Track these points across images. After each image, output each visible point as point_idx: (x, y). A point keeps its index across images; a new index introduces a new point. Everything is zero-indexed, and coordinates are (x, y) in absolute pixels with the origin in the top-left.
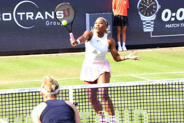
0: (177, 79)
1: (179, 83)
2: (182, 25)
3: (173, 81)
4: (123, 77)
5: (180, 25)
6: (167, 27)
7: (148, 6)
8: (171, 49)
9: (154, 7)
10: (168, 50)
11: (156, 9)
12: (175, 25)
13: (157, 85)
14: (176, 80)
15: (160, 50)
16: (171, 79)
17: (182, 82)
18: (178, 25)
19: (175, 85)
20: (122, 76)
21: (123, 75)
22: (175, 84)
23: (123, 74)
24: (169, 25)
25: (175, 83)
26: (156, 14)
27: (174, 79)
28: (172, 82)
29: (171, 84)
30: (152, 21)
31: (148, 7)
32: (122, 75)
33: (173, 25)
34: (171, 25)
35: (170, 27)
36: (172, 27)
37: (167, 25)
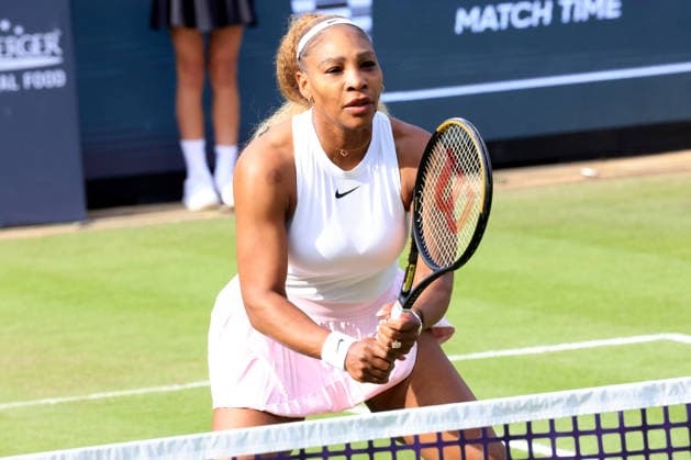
0: (567, 394)
1: (575, 419)
2: (573, 8)
3: (535, 407)
4: (170, 396)
5: (557, 10)
6: (467, 30)
12: (524, 15)
13: (422, 441)
14: (554, 403)
16: (523, 399)
17: (597, 417)
18: (541, 13)
19: (553, 435)
20: (165, 389)
21: (176, 387)
22: (547, 430)
23: (174, 381)
24: (482, 13)
25: (552, 422)
27: (541, 397)
28: (525, 417)
29: (523, 431)
32: (164, 382)
33: (505, 8)
34: (489, 11)
35: (488, 30)
36: (504, 24)
37: (468, 11)
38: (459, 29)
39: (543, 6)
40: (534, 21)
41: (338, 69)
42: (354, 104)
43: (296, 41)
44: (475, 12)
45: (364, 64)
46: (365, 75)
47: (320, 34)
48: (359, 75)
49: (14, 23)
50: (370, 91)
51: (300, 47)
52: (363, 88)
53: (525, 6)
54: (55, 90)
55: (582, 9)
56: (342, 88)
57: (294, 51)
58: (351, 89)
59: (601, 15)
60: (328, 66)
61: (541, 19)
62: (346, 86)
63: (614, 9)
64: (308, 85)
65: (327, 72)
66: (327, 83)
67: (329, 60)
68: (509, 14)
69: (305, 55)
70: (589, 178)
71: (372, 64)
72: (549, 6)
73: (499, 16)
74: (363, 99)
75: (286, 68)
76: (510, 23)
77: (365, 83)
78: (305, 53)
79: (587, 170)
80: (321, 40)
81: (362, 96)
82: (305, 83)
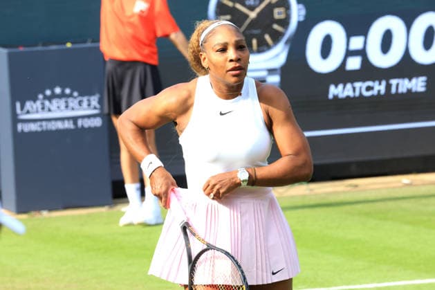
2: (398, 85)
5: (388, 87)
6: (336, 97)
7: (252, 8)
8: (356, 186)
9: (278, 13)
10: (344, 192)
11: (285, 23)
12: (369, 89)
15: (307, 192)
18: (379, 88)
24: (344, 88)
26: (286, 43)
30: (271, 71)
31: (253, 15)
33: (358, 85)
34: (349, 86)
35: (348, 97)
36: (357, 94)
37: (336, 86)
38: (331, 96)
39: (380, 84)
40: (375, 92)
41: (224, 49)
42: (232, 70)
43: (199, 35)
44: (341, 86)
45: (239, 47)
46: (240, 53)
47: (213, 30)
48: (236, 53)
49: (73, 90)
50: (242, 62)
51: (202, 38)
52: (238, 60)
53: (370, 83)
54: (96, 129)
55: (403, 86)
56: (226, 60)
57: (198, 41)
58: (231, 61)
59: (414, 90)
60: (218, 48)
61: (379, 91)
62: (229, 59)
63: (422, 87)
64: (207, 60)
65: (217, 51)
66: (217, 58)
67: (218, 44)
68: (361, 88)
69: (205, 42)
70: (407, 185)
71: (244, 47)
72: (384, 83)
73: (354, 89)
74: (239, 67)
75: (194, 52)
76: (361, 94)
77: (239, 57)
78: (205, 41)
79: (405, 179)
80: (214, 33)
81: (238, 65)
82: (205, 59)
